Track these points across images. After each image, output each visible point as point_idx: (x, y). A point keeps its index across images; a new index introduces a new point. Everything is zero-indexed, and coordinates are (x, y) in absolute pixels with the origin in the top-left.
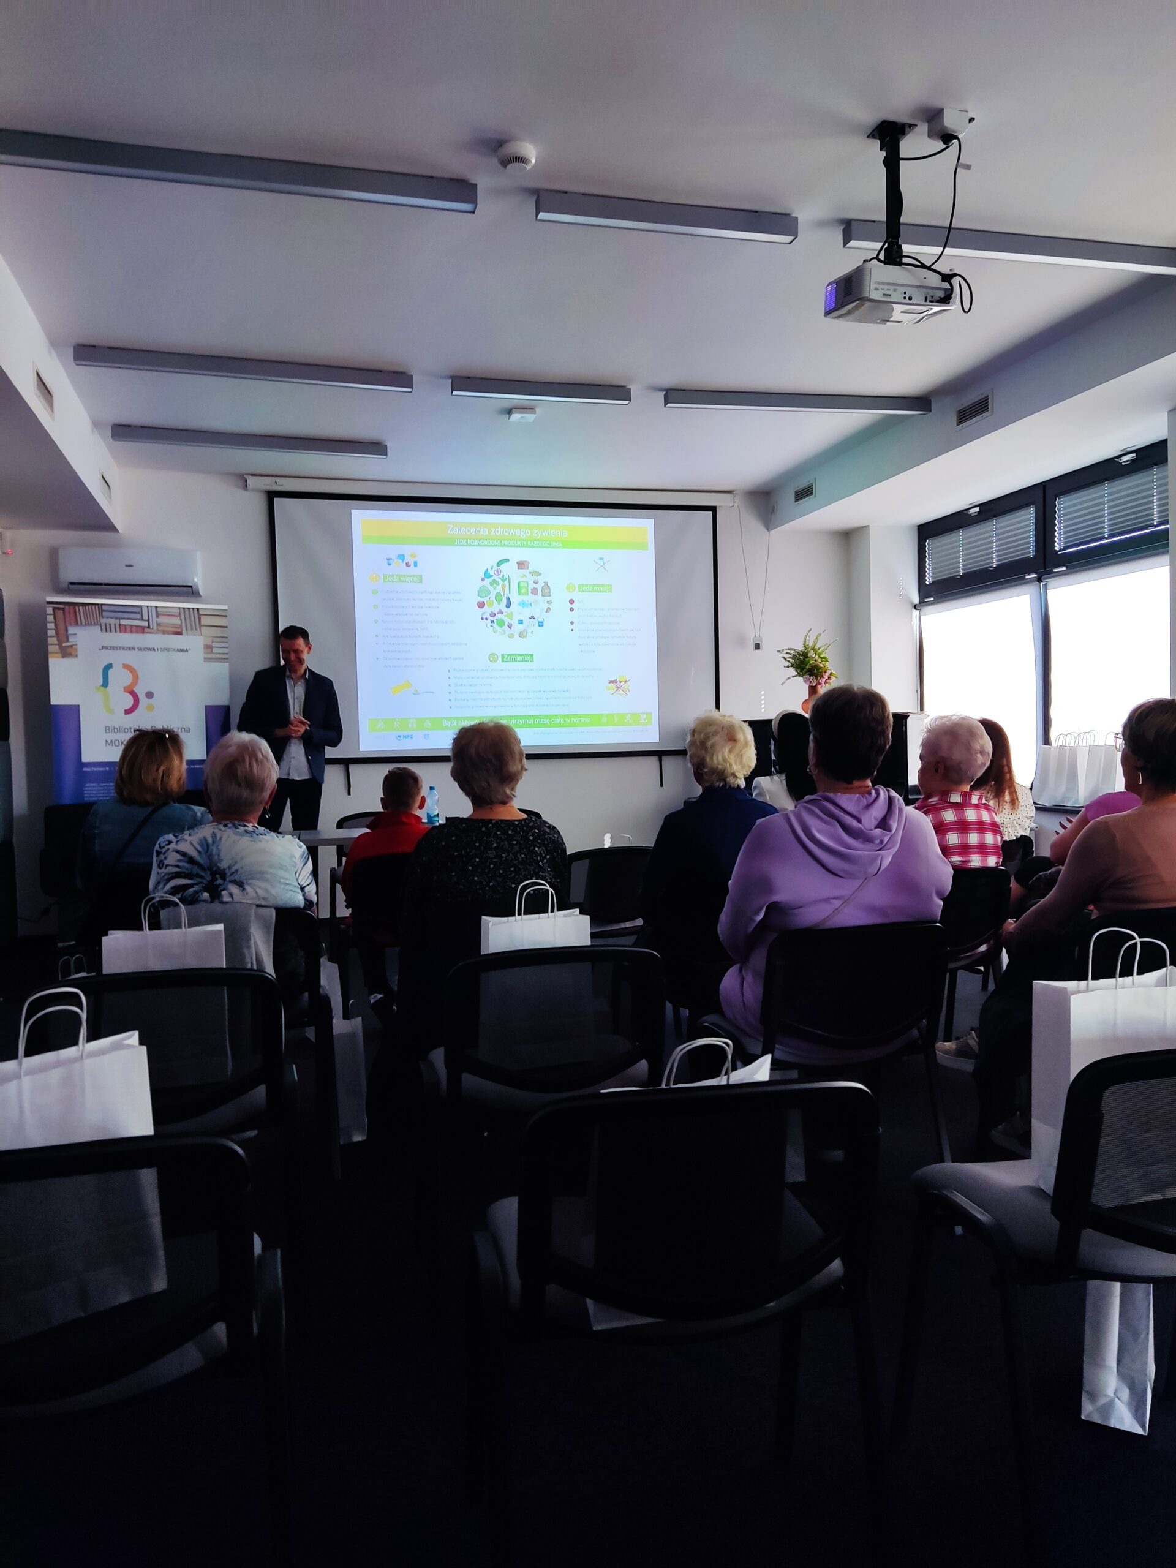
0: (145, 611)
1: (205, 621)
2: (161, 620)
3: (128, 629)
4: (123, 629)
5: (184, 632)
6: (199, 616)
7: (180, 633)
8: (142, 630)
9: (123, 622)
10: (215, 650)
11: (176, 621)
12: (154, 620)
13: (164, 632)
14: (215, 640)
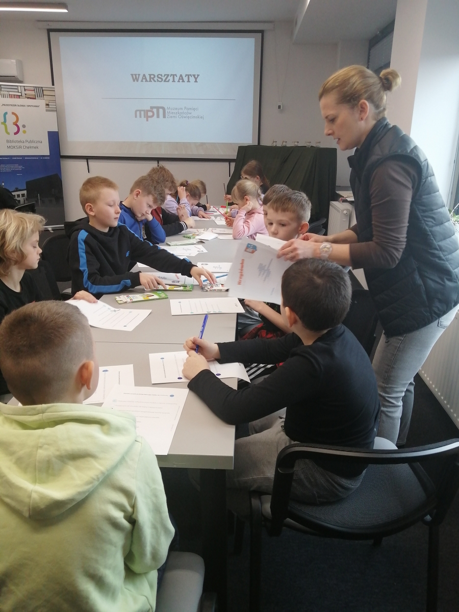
0: (19, 88)
1: (45, 93)
2: (27, 92)
3: (13, 96)
4: (11, 96)
5: (37, 98)
6: (43, 90)
7: (35, 99)
8: (19, 97)
9: (10, 93)
10: (50, 106)
11: (33, 93)
12: (24, 92)
13: (28, 98)
14: (50, 102)
